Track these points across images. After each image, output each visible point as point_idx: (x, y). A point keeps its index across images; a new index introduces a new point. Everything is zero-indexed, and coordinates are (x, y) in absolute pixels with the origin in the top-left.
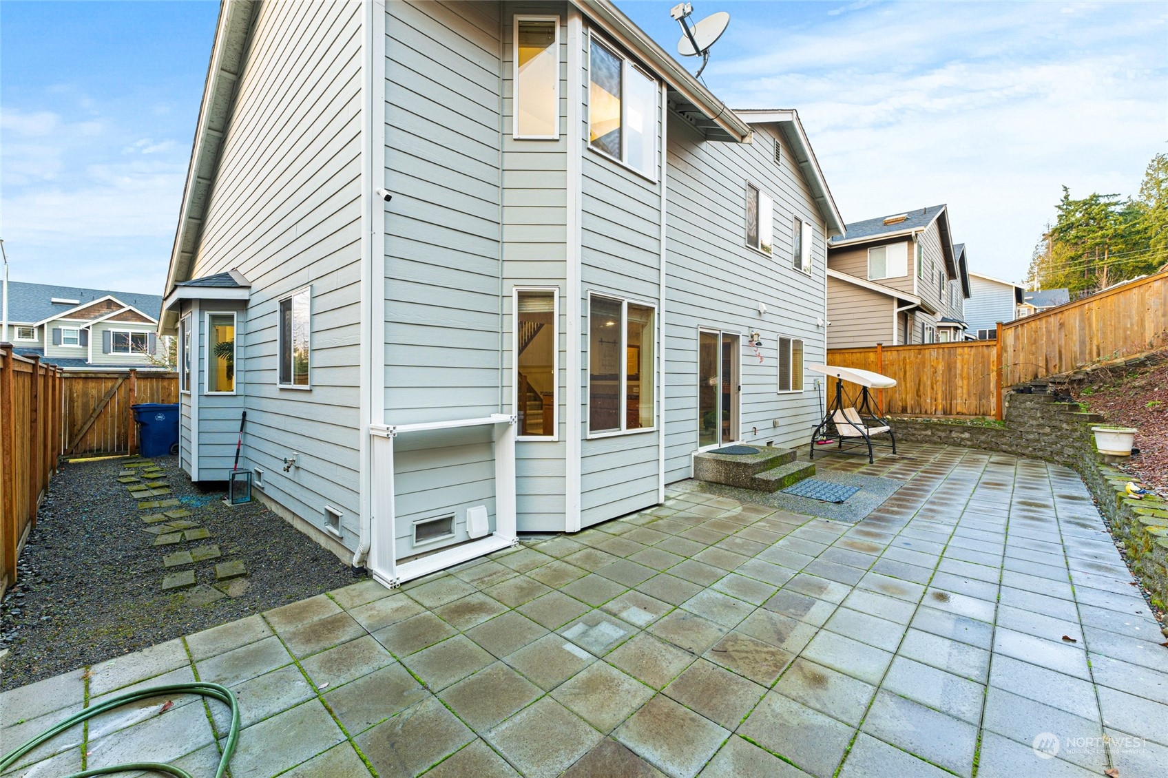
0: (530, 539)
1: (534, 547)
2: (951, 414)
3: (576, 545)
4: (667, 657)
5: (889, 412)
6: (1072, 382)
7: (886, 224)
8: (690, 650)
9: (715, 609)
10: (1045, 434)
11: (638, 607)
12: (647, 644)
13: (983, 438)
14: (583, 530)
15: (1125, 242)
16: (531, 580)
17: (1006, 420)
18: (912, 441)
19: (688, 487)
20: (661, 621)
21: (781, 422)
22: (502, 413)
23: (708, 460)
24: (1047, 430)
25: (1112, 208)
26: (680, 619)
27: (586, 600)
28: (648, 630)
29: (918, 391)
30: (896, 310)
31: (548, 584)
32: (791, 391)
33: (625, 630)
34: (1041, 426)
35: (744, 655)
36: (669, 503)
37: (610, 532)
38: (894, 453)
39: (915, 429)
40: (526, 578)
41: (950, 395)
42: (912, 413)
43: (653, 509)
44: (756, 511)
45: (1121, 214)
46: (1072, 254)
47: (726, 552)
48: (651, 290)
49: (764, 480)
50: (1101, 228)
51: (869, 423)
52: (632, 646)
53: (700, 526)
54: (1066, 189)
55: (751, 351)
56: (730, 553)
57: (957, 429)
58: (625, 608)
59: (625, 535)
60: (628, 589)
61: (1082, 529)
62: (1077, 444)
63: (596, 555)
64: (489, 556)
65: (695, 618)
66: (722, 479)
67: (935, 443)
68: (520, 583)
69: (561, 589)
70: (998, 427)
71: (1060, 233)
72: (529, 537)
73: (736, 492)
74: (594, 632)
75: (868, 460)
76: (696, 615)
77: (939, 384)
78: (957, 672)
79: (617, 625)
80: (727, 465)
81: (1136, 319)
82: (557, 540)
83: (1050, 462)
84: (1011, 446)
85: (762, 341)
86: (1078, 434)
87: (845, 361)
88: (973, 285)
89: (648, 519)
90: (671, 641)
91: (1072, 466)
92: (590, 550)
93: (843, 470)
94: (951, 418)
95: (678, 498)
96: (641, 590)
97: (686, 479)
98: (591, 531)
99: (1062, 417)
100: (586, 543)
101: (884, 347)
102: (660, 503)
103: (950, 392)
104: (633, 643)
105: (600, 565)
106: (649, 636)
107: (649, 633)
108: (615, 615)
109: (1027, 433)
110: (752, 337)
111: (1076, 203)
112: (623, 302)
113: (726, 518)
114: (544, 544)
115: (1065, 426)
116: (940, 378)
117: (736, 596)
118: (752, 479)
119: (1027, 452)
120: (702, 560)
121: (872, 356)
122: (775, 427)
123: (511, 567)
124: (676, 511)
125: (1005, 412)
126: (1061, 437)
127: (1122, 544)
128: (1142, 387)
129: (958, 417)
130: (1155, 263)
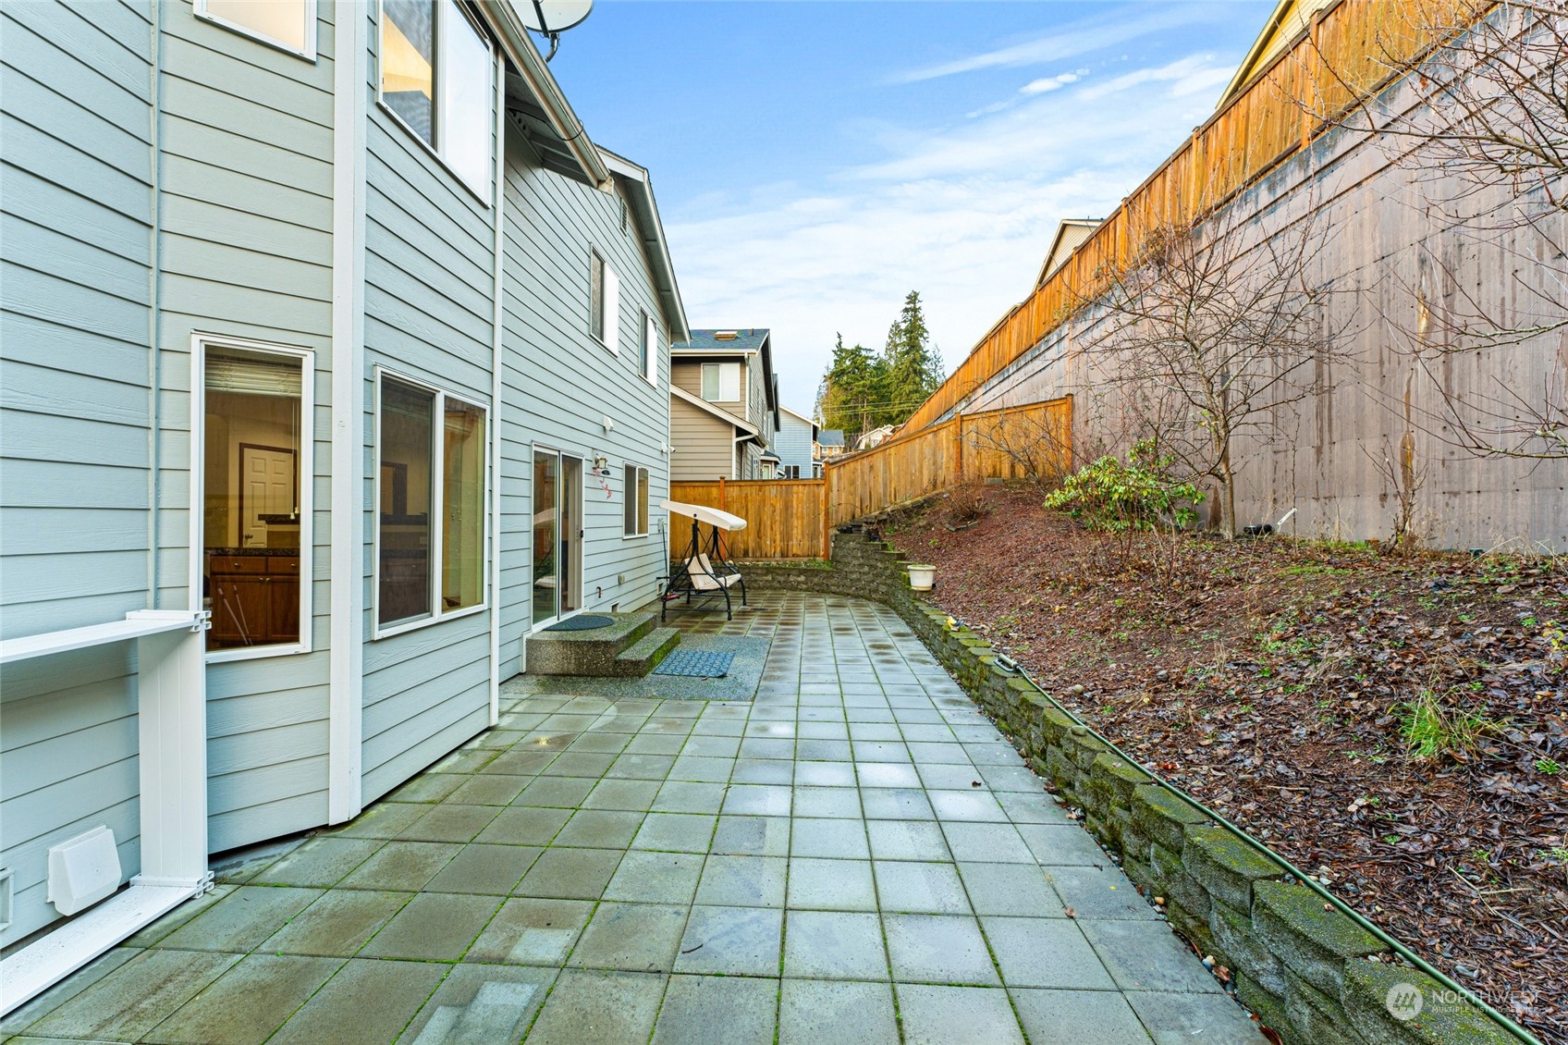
0: (239, 864)
1: (260, 879)
2: (787, 556)
3: (360, 846)
4: (623, 999)
5: (731, 556)
6: (879, 522)
7: (717, 338)
8: (653, 968)
9: (654, 882)
10: (864, 573)
11: (535, 926)
12: (583, 991)
13: (816, 580)
14: (365, 810)
15: (877, 393)
16: (281, 959)
17: (833, 560)
18: (754, 588)
19: (523, 688)
20: (585, 937)
21: (627, 577)
22: (156, 607)
23: (549, 643)
24: (866, 569)
25: (869, 362)
26: (614, 921)
27: (429, 954)
28: (574, 961)
29: (759, 532)
30: (735, 440)
31: (328, 952)
32: (637, 535)
33: (533, 983)
34: (861, 565)
35: (726, 940)
36: (506, 721)
37: (420, 799)
38: (744, 604)
39: (758, 574)
40: (262, 960)
41: (787, 537)
42: (754, 556)
43: (483, 737)
44: (635, 707)
45: (875, 368)
46: (844, 398)
47: (627, 783)
48: (480, 380)
49: (632, 662)
50: (863, 378)
51: (719, 572)
52: (557, 1008)
53: (571, 749)
54: (839, 336)
55: (596, 482)
56: (632, 782)
57: (794, 572)
58: (514, 939)
59: (452, 798)
60: (503, 898)
61: (924, 666)
62: (889, 582)
63: (411, 852)
64: (133, 942)
65: (635, 908)
66: (572, 668)
67: (775, 589)
68: (254, 977)
69: (366, 952)
70: (828, 568)
71: (836, 376)
72: (235, 861)
73: (595, 685)
74: (477, 1014)
75: (726, 616)
76: (633, 903)
77: (778, 523)
78: (927, 859)
79: (514, 980)
80: (579, 646)
81: (918, 465)
82: (308, 848)
83: (869, 600)
84: (838, 587)
85: (610, 469)
86: (889, 571)
87: (686, 496)
88: (783, 419)
89: (480, 758)
90: (618, 966)
91: (888, 604)
92: (394, 847)
93: (707, 632)
94: (788, 560)
95: (514, 710)
96: (527, 894)
97: (515, 677)
98: (382, 807)
99: (877, 556)
100: (380, 836)
101: (726, 482)
102: (493, 724)
103: (787, 533)
104: (558, 1001)
105: (428, 871)
106: (579, 975)
107: (576, 969)
108: (501, 961)
109: (851, 572)
110: (597, 462)
111: (846, 351)
112: (437, 395)
113: (602, 728)
114: (282, 865)
115: (879, 564)
116: (778, 518)
117: (673, 849)
118: (616, 662)
119: (851, 592)
120: (599, 807)
121: (715, 492)
122: (620, 584)
123: (211, 946)
124: (523, 734)
125: (831, 554)
126: (877, 576)
127: (955, 675)
128: (924, 527)
129: (793, 559)
130: (894, 415)
